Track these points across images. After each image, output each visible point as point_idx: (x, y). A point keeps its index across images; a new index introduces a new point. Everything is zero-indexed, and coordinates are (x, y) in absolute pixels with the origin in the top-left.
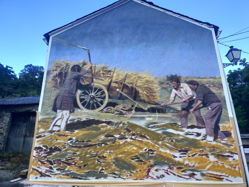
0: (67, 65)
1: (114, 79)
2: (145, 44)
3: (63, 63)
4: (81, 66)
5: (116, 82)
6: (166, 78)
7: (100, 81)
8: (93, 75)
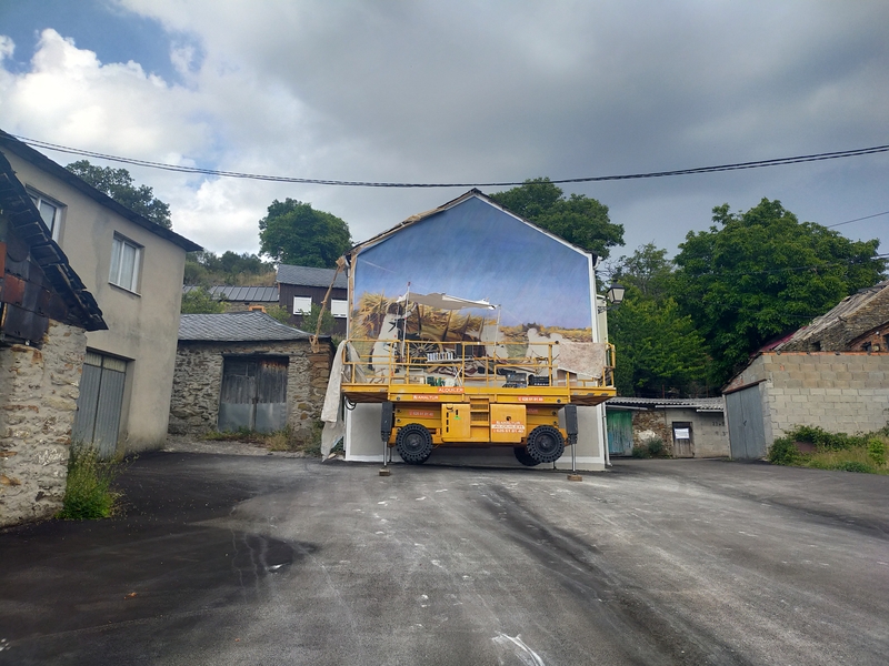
0: (383, 303)
1: (450, 327)
2: (493, 274)
3: (376, 300)
4: (403, 304)
5: (454, 331)
6: (521, 328)
7: (430, 329)
8: (420, 319)
